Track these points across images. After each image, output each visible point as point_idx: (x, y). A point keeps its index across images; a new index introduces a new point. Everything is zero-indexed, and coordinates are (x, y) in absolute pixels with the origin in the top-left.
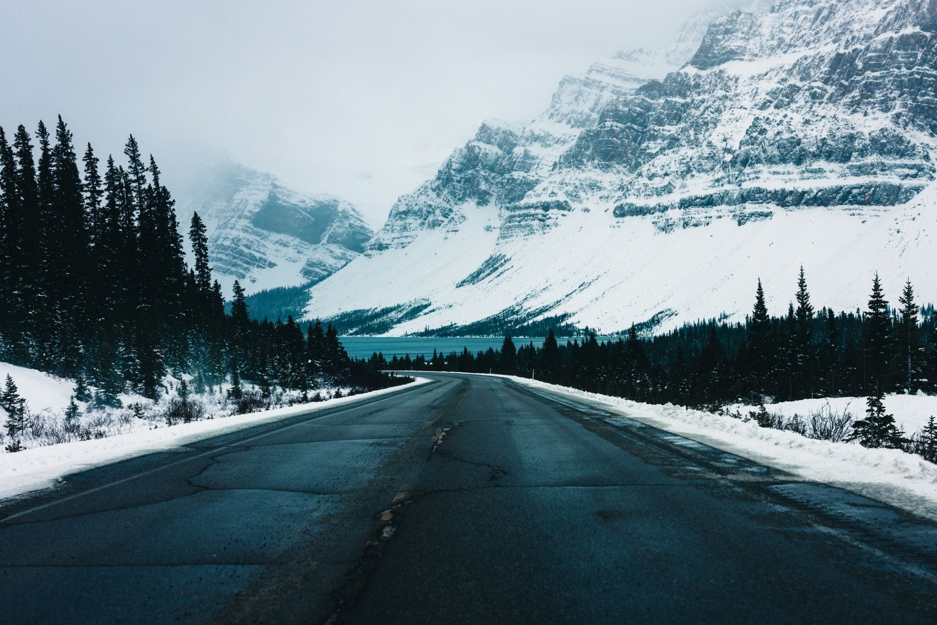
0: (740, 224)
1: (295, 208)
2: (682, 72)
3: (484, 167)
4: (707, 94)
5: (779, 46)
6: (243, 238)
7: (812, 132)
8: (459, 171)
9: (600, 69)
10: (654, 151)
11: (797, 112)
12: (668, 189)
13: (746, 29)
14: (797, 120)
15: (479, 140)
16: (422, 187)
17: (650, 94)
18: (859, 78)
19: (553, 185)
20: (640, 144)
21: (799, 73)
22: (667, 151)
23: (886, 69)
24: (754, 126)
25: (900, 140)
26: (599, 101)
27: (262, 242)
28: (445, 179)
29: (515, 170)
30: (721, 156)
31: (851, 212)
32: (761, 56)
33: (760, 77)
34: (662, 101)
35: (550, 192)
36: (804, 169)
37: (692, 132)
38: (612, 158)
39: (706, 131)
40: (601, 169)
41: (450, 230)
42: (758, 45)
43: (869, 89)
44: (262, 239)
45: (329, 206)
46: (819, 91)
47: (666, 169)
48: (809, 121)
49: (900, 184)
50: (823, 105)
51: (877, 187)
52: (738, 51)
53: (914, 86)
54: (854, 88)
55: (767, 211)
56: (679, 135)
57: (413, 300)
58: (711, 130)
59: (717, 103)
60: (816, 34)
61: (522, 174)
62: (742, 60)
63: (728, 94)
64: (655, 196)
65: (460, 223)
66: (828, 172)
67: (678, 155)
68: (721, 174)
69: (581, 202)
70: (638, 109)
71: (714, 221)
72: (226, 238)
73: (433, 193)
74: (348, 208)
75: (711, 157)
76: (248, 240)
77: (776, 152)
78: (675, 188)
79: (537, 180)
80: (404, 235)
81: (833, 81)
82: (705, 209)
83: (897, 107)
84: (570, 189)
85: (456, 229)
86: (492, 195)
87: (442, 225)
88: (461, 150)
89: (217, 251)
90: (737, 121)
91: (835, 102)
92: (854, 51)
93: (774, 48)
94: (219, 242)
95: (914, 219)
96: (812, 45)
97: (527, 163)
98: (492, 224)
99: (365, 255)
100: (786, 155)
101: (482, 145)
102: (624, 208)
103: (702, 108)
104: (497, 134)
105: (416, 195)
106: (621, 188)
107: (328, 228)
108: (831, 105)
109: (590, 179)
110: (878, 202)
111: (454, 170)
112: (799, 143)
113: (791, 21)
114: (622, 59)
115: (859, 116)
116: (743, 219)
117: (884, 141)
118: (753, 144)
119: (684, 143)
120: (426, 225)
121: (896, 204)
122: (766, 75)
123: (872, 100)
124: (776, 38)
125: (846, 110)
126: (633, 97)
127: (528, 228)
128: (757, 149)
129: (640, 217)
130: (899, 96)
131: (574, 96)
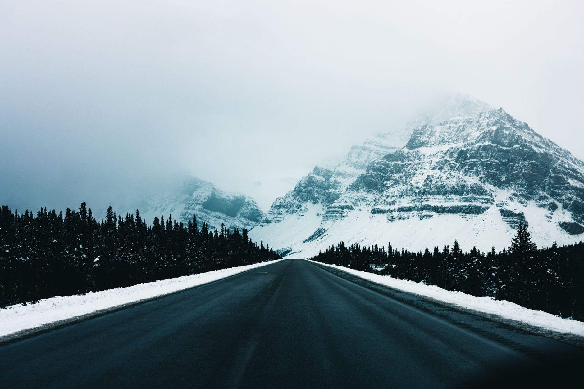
0: (420, 219)
1: (223, 200)
2: (402, 150)
3: (316, 186)
4: (412, 161)
5: (442, 141)
6: (199, 214)
7: (450, 182)
8: (305, 187)
9: (369, 142)
10: (389, 185)
11: (445, 173)
12: (393, 203)
13: (429, 133)
14: (444, 176)
15: (314, 174)
16: (287, 194)
17: (388, 159)
18: (468, 161)
19: (346, 198)
20: (384, 181)
21: (449, 155)
22: (394, 186)
23: (478, 158)
24: (427, 178)
25: (481, 188)
26: (369, 157)
27: (208, 216)
28: (298, 191)
29: (330, 188)
30: (415, 190)
31: (462, 216)
32: (435, 145)
33: (434, 155)
34: (393, 163)
35: (344, 201)
36: (446, 198)
37: (404, 178)
38: (371, 187)
39: (410, 178)
40: (367, 192)
41: (300, 215)
42: (434, 140)
43: (472, 166)
44: (208, 215)
45: (241, 199)
46: (453, 165)
47: (393, 194)
48: (449, 177)
49: (481, 206)
50: (455, 171)
51: (472, 207)
52: (426, 143)
53: (487, 166)
54: (466, 165)
55: (431, 214)
56: (399, 179)
57: (284, 248)
58: (412, 178)
59: (415, 166)
60: (457, 137)
61: (333, 190)
62: (427, 146)
63: (420, 162)
64: (388, 205)
65: (305, 212)
66: (455, 200)
67: (398, 188)
68: (414, 198)
69: (358, 206)
70: (383, 166)
71: (411, 217)
72: (190, 214)
73: (292, 197)
74: (250, 200)
75: (411, 190)
76: (201, 215)
77: (435, 190)
78: (396, 202)
79: (340, 193)
80: (279, 216)
81: (459, 161)
82: (408, 212)
83: (481, 174)
84: (353, 200)
85: (303, 215)
86: (320, 199)
87: (297, 212)
88: (306, 178)
89: (185, 220)
90: (422, 175)
91: (459, 170)
92: (467, 149)
93: (440, 142)
94: (186, 216)
95: (483, 221)
96: (455, 142)
97: (336, 185)
98: (320, 213)
99: (260, 225)
100: (440, 192)
101: (316, 176)
102: (375, 210)
103: (409, 168)
104: (322, 171)
105: (284, 198)
106: (375, 201)
107: (240, 210)
108: (457, 171)
109: (362, 196)
110: (473, 213)
111: (302, 187)
112: (444, 186)
113: (448, 130)
114: (380, 137)
115: (467, 177)
116: (421, 217)
117: (475, 188)
118: (427, 186)
119: (401, 183)
120: (289, 212)
121: (479, 214)
122: (436, 154)
123: (473, 171)
124: (442, 137)
125: (463, 174)
126: (381, 160)
127: (335, 217)
128: (428, 188)
129: (382, 214)
130: (482, 170)
131: (358, 154)
